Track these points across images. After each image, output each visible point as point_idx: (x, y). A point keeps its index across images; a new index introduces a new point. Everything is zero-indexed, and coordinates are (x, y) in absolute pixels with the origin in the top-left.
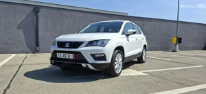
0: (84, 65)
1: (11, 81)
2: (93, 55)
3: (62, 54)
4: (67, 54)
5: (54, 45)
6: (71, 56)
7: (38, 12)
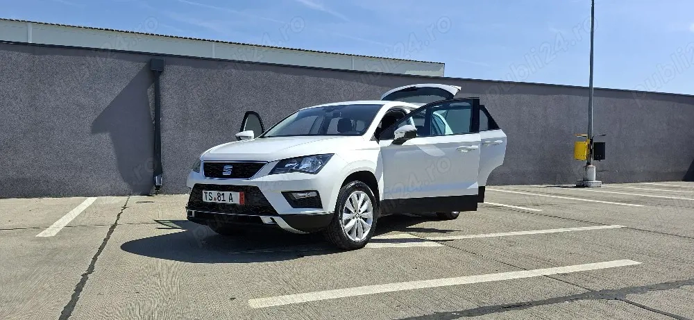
0: (266, 220)
1: (95, 259)
2: (287, 195)
3: (214, 193)
4: (227, 194)
5: (197, 170)
6: (236, 198)
7: (160, 72)
